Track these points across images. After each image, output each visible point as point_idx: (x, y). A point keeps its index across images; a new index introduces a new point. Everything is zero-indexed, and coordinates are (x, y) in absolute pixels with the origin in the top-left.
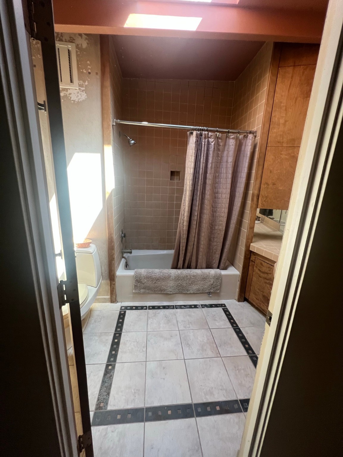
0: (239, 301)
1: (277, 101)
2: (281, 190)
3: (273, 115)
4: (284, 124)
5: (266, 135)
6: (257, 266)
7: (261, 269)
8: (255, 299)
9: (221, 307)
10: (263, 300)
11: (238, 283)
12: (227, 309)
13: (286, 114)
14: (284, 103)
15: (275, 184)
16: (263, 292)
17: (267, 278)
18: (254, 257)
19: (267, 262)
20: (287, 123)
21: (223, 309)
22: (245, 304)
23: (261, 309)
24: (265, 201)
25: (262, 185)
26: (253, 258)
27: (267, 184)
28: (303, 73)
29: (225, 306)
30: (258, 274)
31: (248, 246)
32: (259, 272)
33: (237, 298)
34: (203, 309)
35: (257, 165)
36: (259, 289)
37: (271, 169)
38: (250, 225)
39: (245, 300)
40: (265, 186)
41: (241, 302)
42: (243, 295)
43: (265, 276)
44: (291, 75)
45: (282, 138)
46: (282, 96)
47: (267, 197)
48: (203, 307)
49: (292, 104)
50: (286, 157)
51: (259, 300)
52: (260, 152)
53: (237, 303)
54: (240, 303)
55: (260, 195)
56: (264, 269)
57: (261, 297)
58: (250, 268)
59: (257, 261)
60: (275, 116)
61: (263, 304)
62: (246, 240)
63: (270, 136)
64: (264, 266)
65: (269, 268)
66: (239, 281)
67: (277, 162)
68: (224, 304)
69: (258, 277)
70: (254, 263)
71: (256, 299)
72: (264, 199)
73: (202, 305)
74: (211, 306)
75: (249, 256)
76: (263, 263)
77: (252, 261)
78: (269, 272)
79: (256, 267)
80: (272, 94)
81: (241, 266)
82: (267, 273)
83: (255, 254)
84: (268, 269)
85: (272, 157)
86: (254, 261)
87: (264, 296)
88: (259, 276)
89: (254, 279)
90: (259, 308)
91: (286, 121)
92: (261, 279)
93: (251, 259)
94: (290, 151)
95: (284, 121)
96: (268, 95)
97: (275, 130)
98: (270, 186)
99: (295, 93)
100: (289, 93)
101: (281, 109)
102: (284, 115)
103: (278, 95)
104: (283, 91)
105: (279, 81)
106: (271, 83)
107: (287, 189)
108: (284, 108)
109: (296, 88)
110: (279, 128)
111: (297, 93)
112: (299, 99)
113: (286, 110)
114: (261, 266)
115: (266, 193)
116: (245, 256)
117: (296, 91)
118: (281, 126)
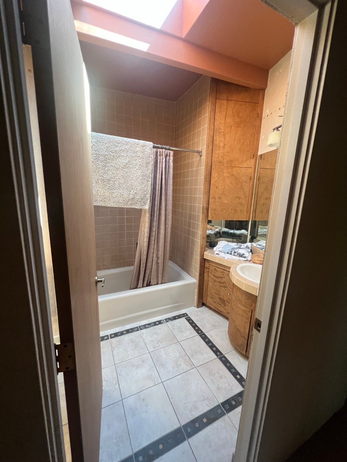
0: (198, 307)
1: (217, 127)
2: (225, 203)
3: (215, 139)
4: (224, 147)
5: (210, 155)
7: (215, 275)
8: (212, 302)
9: (184, 317)
10: (219, 302)
11: (196, 290)
12: (189, 317)
13: (225, 139)
14: (222, 130)
15: (221, 198)
16: (219, 295)
17: (222, 282)
19: (220, 267)
20: (226, 147)
21: (186, 319)
22: (204, 308)
23: (219, 311)
25: (210, 199)
26: (207, 265)
27: (214, 198)
28: (234, 107)
29: (187, 315)
30: (213, 279)
31: (202, 255)
32: (214, 277)
33: (196, 305)
34: (168, 323)
35: (205, 181)
36: (215, 293)
37: (217, 185)
38: (202, 235)
39: (203, 304)
40: (213, 200)
41: (200, 307)
42: (201, 300)
43: (220, 280)
44: (225, 107)
45: (222, 159)
46: (220, 123)
47: (215, 210)
48: (167, 322)
49: (228, 131)
50: (227, 175)
51: (216, 303)
52: (206, 169)
53: (197, 309)
54: (200, 309)
55: (209, 208)
56: (218, 274)
57: (218, 300)
58: (206, 274)
59: (212, 268)
60: (216, 140)
61: (219, 305)
62: (200, 249)
63: (214, 156)
64: (217, 272)
65: (222, 272)
66: (197, 288)
67: (220, 179)
68: (186, 313)
69: (214, 282)
70: (208, 270)
71: (214, 302)
72: (213, 212)
73: (165, 319)
74: (174, 318)
75: (204, 264)
76: (217, 268)
77: (207, 268)
78: (223, 276)
79: (211, 273)
80: (213, 120)
81: (198, 274)
82: (221, 278)
83: (209, 261)
84: (221, 274)
85: (217, 175)
86: (208, 268)
87: (220, 299)
89: (210, 284)
90: (217, 310)
91: (225, 145)
92: (216, 283)
93: (206, 266)
94: (230, 171)
95: (223, 145)
96: (210, 121)
97: (217, 152)
98: (217, 200)
99: (229, 122)
100: (225, 121)
101: (220, 134)
102: (223, 140)
103: (217, 122)
104: (221, 119)
105: (217, 111)
106: (211, 111)
107: (230, 202)
108: (222, 134)
109: (231, 118)
110: (220, 150)
111: (231, 122)
112: (233, 127)
113: (224, 136)
114: (215, 271)
115: (214, 206)
116: (201, 264)
117: (230, 121)
118: (221, 148)
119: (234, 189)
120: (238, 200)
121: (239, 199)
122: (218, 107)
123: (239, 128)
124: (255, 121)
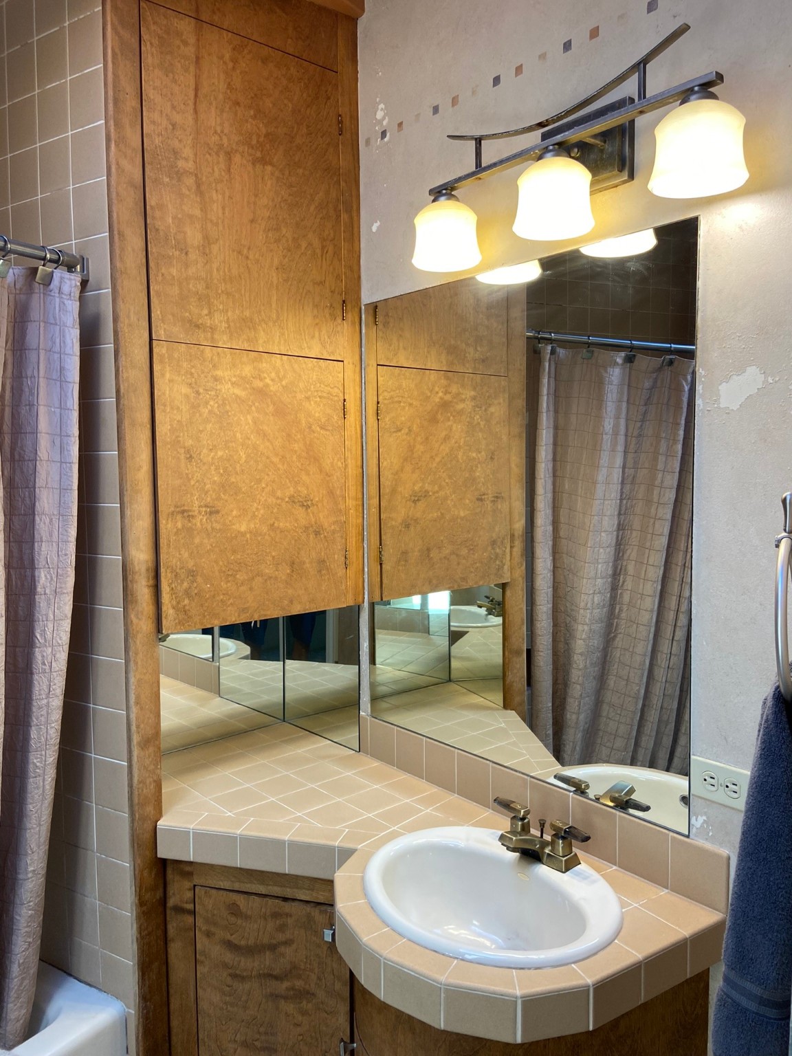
5: (137, 286)
6: (213, 929)
7: (234, 939)
17: (276, 972)
18: (188, 884)
19: (262, 889)
24: (187, 593)
25: (162, 522)
26: (179, 893)
27: (183, 512)
30: (226, 966)
31: (145, 843)
32: (228, 957)
40: (179, 525)
43: (264, 961)
46: (174, 126)
47: (192, 574)
49: (216, 173)
50: (238, 391)
55: (162, 570)
56: (250, 933)
58: (176, 949)
59: (209, 904)
60: (161, 207)
62: (133, 813)
63: (158, 294)
64: (247, 917)
65: (276, 915)
66: (132, 1053)
67: (205, 411)
69: (229, 981)
70: (190, 919)
72: (185, 585)
75: (159, 894)
76: (241, 900)
77: (179, 910)
78: (281, 937)
79: (208, 934)
80: (131, 103)
81: (126, 962)
82: (273, 948)
83: (188, 869)
84: (270, 925)
85: (185, 390)
86: (190, 906)
88: (234, 976)
89: (210, 998)
91: (208, 240)
92: (247, 986)
93: (171, 902)
94: (247, 370)
95: (199, 236)
96: (116, 101)
97: (174, 271)
98: (197, 522)
99: (219, 129)
100: (196, 120)
101: (179, 180)
102: (197, 212)
103: (156, 116)
104: (173, 107)
105: (148, 60)
106: (117, 50)
107: (265, 529)
108: (190, 181)
109: (222, 111)
110: (187, 266)
111: (226, 131)
112: (237, 159)
113: (199, 191)
114: (233, 919)
115: (186, 555)
116: (141, 903)
117: (222, 124)
118: (193, 256)
119: (275, 460)
120: (300, 512)
121: (308, 507)
122: (156, 41)
123: (269, 168)
124: (331, 150)
